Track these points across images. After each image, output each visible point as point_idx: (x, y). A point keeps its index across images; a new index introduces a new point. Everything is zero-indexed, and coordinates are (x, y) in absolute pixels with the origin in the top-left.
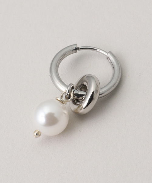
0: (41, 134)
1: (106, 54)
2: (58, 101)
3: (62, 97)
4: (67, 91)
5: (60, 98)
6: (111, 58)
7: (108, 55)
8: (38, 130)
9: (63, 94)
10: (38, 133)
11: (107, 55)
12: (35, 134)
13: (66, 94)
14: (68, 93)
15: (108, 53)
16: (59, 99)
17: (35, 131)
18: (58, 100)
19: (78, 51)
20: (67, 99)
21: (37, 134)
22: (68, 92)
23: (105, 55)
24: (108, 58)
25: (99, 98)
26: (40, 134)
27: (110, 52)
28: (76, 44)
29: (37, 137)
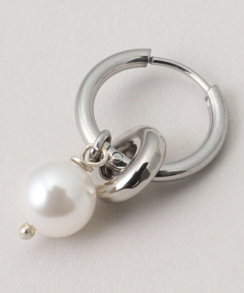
0: (35, 233)
1: (206, 88)
2: (75, 164)
3: (84, 155)
4: (96, 145)
5: (81, 159)
6: (214, 101)
7: (208, 93)
8: (30, 224)
9: (87, 149)
10: (29, 229)
11: (207, 90)
12: (23, 231)
13: (92, 150)
14: (97, 149)
15: (210, 87)
16: (78, 160)
17: (23, 226)
18: (76, 162)
19: (149, 65)
20: (92, 161)
21: (26, 232)
22: (98, 145)
23: (203, 89)
24: (207, 98)
25: (152, 181)
26: (33, 231)
27: (216, 88)
28: (150, 50)
29: (26, 239)
